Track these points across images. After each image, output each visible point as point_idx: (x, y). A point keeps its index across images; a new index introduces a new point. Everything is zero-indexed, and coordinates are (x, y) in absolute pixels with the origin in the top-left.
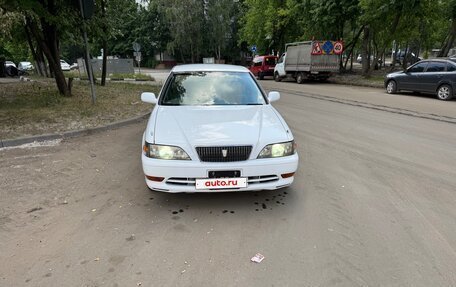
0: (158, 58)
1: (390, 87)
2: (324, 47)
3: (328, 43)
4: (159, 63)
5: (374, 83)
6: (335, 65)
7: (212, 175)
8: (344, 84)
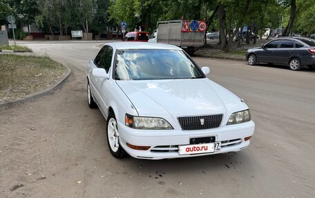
0: (26, 29)
1: (251, 59)
2: (192, 26)
3: (194, 22)
4: (27, 34)
5: (233, 56)
6: (200, 41)
7: (194, 141)
8: (208, 57)
